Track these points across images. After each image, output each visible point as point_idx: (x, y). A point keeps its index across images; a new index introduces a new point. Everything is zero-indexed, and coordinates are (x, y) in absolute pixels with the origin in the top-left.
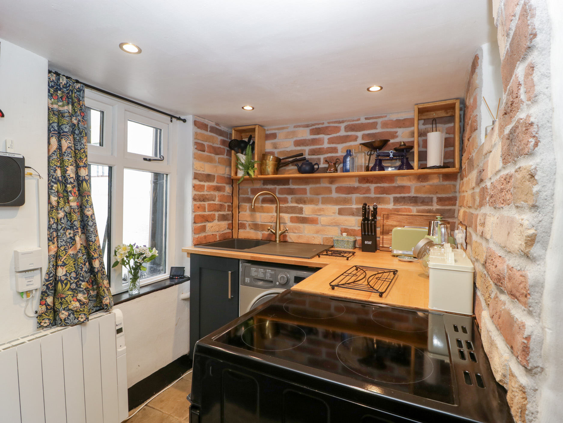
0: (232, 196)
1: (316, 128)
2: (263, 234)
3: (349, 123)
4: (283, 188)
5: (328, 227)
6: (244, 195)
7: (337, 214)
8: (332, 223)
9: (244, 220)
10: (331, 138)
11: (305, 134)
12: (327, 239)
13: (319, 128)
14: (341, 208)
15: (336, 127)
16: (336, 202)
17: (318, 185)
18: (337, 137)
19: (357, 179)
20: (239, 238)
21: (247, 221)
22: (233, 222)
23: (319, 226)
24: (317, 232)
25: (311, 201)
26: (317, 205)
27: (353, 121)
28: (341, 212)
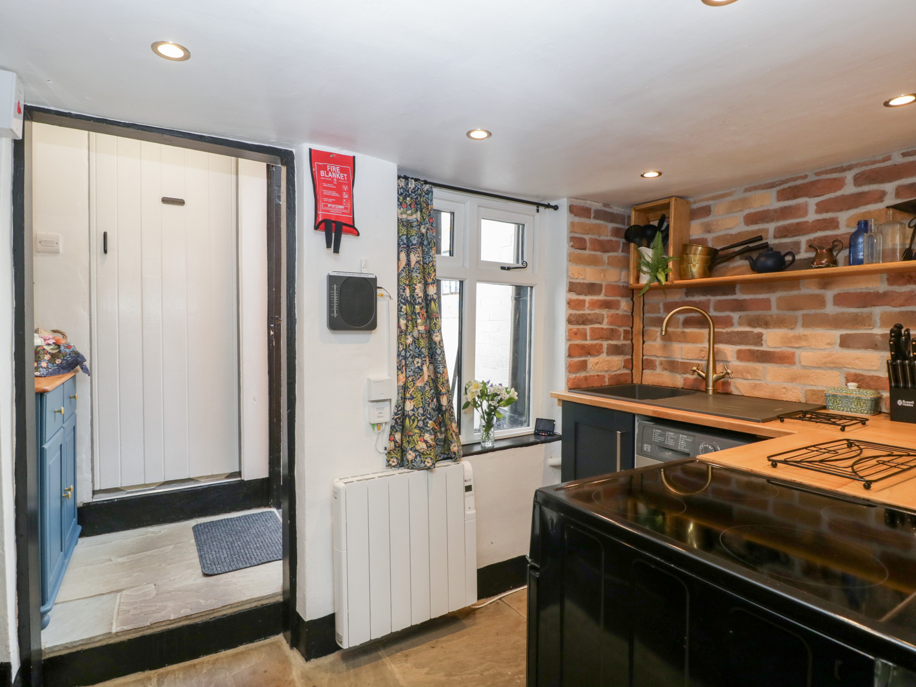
0: (632, 316)
1: (790, 187)
2: (685, 379)
3: (864, 168)
4: (723, 300)
5: (817, 371)
6: (652, 313)
7: (837, 346)
8: (826, 363)
9: (652, 354)
10: (822, 202)
11: (769, 201)
12: (814, 393)
13: (796, 187)
14: (847, 335)
15: (835, 179)
16: (835, 322)
17: (794, 293)
18: (837, 198)
19: (885, 276)
20: (643, 383)
21: (657, 357)
22: (634, 357)
23: (795, 369)
24: (793, 379)
25: (780, 322)
26: (792, 329)
27: (875, 162)
28: (845, 342)
